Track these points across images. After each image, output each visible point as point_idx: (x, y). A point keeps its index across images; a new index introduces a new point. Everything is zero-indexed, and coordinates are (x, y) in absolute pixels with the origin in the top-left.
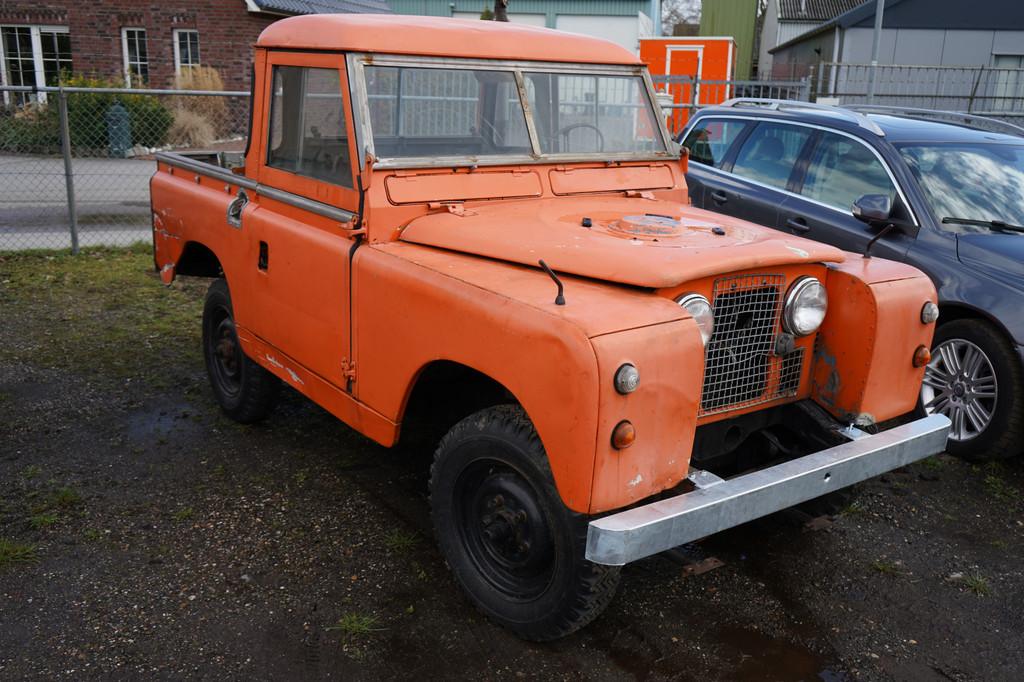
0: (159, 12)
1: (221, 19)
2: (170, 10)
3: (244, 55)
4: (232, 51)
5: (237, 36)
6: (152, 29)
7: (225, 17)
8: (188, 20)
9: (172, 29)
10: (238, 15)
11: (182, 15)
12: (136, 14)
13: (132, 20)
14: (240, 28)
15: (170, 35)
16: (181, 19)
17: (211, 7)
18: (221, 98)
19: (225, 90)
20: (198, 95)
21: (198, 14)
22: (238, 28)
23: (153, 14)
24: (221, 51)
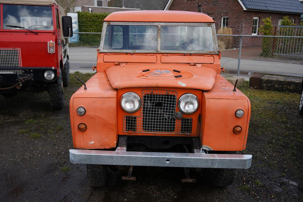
0: (218, 12)
1: (235, 13)
2: (222, 11)
3: (240, 24)
4: (237, 23)
5: (239, 18)
6: (216, 17)
7: (237, 12)
8: (226, 14)
9: (221, 17)
10: (240, 12)
11: (225, 12)
12: (212, 13)
13: (211, 15)
14: (240, 15)
15: (220, 19)
16: (224, 14)
17: (233, 10)
18: (231, 37)
19: (233, 34)
20: (224, 36)
21: (229, 12)
22: (239, 15)
23: (217, 13)
24: (234, 23)
